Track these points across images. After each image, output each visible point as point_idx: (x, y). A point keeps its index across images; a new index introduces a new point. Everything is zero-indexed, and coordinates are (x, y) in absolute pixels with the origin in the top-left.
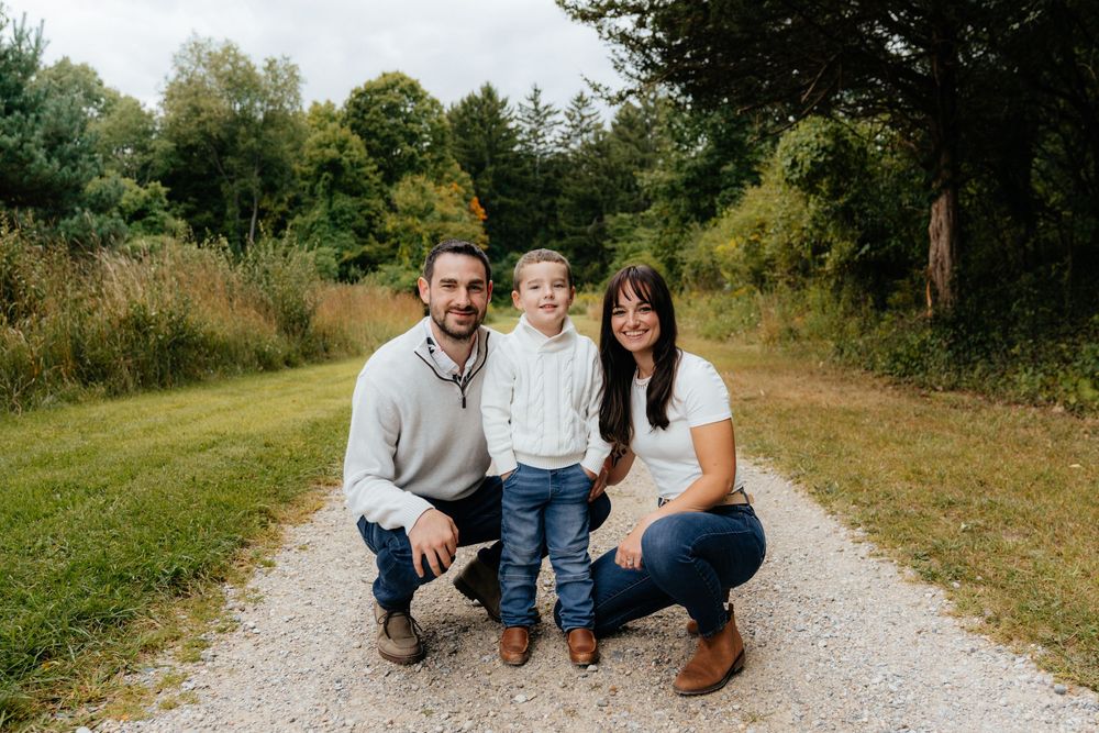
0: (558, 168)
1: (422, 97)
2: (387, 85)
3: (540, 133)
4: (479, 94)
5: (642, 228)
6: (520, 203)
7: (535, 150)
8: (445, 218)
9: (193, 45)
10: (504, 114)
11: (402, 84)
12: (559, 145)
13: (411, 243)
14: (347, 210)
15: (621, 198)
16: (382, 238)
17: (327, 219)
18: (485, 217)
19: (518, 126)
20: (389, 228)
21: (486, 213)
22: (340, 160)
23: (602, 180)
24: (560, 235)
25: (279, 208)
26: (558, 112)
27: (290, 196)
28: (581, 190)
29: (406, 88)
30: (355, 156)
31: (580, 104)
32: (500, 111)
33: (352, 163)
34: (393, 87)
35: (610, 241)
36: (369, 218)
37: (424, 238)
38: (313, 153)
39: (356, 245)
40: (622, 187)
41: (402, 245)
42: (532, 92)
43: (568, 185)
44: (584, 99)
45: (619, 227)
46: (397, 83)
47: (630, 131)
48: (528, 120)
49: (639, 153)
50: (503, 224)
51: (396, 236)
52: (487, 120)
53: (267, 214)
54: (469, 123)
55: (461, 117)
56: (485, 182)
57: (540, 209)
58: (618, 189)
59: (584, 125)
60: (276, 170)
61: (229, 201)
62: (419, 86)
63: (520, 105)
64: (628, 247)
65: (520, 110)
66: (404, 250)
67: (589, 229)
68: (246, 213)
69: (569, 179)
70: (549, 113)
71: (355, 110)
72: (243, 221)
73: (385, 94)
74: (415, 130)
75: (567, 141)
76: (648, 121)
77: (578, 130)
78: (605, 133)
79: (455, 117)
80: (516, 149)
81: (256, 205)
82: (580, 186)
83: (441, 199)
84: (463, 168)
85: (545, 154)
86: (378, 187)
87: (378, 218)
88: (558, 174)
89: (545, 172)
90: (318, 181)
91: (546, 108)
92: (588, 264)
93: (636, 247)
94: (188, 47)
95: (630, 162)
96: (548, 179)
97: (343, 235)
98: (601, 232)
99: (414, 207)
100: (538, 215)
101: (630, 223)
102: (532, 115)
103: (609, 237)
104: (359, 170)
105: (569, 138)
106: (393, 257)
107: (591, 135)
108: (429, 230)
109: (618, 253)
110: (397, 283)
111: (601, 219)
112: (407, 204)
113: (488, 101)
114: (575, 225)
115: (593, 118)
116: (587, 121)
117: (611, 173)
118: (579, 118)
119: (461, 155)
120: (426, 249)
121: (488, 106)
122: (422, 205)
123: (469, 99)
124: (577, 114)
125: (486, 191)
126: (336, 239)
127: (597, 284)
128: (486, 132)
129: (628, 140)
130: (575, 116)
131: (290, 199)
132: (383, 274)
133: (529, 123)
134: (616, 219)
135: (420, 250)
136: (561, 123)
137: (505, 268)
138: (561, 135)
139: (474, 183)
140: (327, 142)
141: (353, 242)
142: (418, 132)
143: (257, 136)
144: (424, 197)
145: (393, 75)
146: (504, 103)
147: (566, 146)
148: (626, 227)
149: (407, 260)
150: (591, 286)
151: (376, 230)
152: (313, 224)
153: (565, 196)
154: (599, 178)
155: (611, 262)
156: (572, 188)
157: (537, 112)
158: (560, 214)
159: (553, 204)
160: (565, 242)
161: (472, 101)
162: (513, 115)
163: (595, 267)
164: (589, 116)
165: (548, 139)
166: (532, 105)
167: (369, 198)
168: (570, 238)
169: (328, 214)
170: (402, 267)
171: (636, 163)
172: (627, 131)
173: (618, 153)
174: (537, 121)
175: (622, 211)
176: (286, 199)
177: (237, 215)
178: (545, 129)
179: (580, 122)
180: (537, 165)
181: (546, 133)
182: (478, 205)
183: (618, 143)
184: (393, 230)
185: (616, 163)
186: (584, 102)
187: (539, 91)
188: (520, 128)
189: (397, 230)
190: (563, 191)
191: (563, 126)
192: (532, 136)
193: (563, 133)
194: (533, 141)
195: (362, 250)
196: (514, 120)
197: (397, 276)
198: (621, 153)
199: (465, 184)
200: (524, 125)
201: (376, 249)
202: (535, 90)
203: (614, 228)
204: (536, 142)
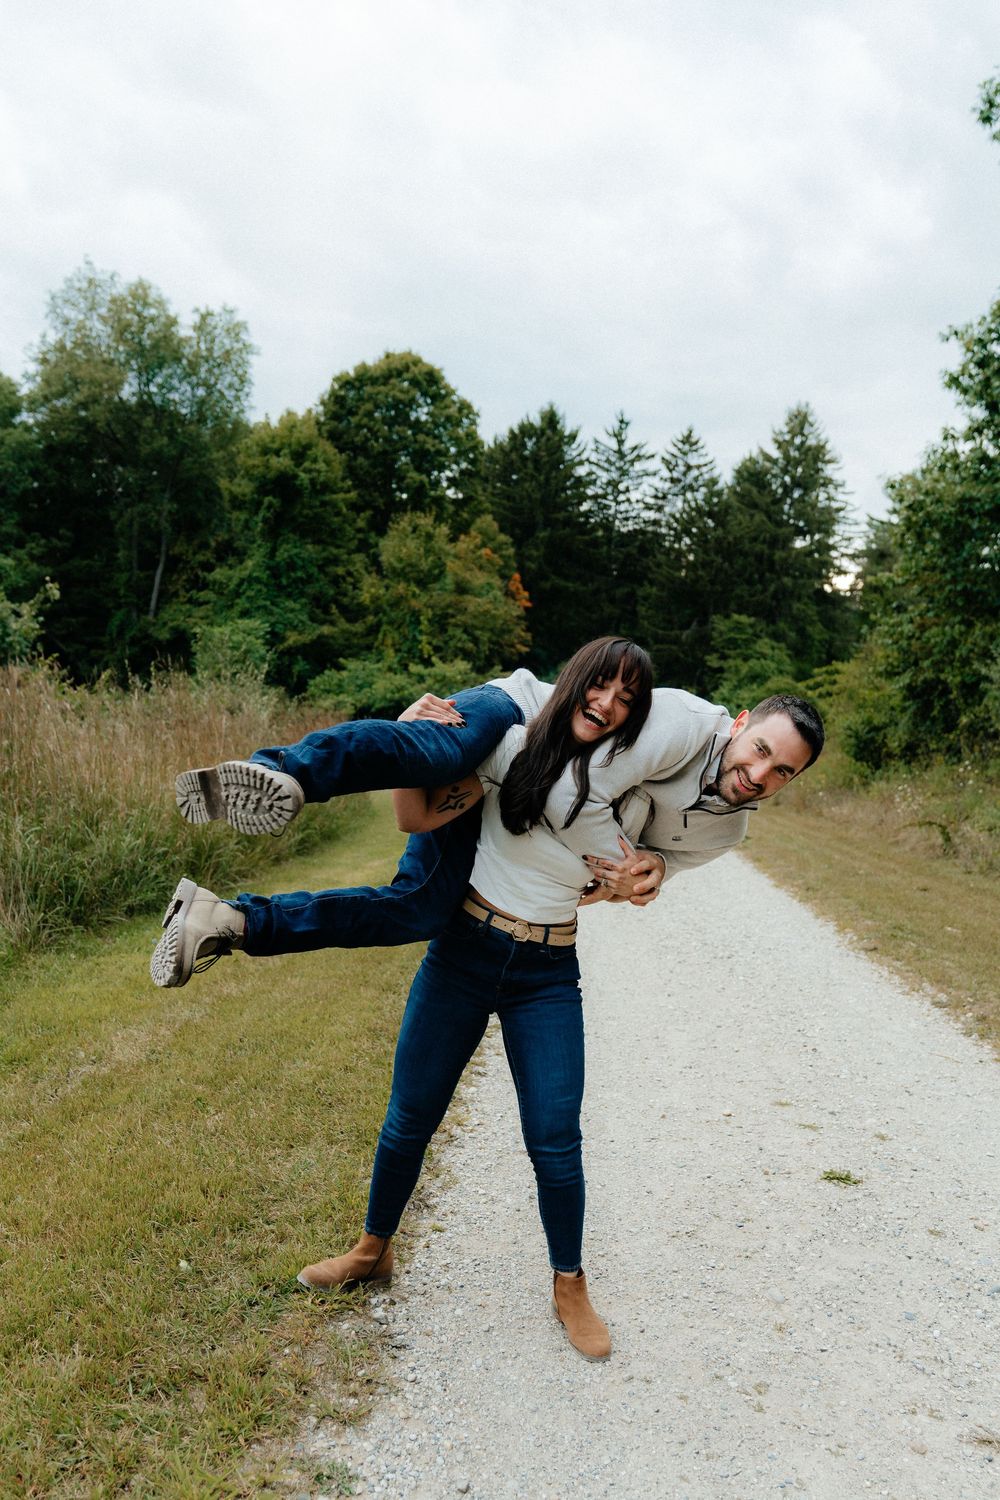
0: (645, 542)
1: (444, 397)
2: (390, 371)
3: (622, 487)
4: (536, 420)
5: (766, 640)
6: (583, 588)
7: (612, 512)
8: (462, 589)
9: (85, 285)
10: (572, 452)
11: (414, 371)
12: (648, 507)
13: (399, 627)
14: (300, 563)
15: (738, 591)
16: (353, 613)
17: (264, 576)
18: (529, 604)
19: (590, 473)
20: (365, 597)
21: (530, 600)
22: (296, 477)
23: (713, 561)
25: (200, 557)
26: (653, 456)
27: (220, 539)
28: (678, 574)
29: (419, 379)
30: (319, 472)
31: (686, 447)
32: (565, 448)
33: (313, 481)
35: (715, 656)
36: (336, 581)
37: (422, 618)
38: (251, 462)
39: (309, 623)
40: (740, 575)
41: (385, 627)
42: (617, 424)
43: (659, 565)
44: (693, 440)
45: (732, 635)
46: (407, 368)
47: (759, 491)
48: (606, 465)
49: (770, 526)
50: (555, 618)
51: (376, 614)
52: (546, 459)
53: (181, 565)
54: (518, 464)
55: (506, 456)
56: (535, 553)
57: (612, 601)
58: (735, 579)
59: (689, 479)
60: (200, 494)
61: (122, 540)
64: (745, 669)
65: (597, 450)
66: (389, 636)
67: (685, 635)
68: (148, 562)
69: (661, 558)
70: (639, 457)
71: (335, 408)
72: (142, 575)
73: (386, 384)
74: (428, 446)
75: (660, 502)
76: (787, 479)
77: (680, 486)
78: (720, 493)
79: (498, 456)
80: (585, 507)
81: (163, 548)
83: (456, 556)
84: (502, 530)
85: (627, 519)
86: (360, 536)
87: (350, 580)
88: (644, 551)
89: (622, 546)
90: (256, 513)
91: (635, 448)
93: (758, 669)
94: (77, 285)
95: (755, 539)
96: (628, 555)
97: (290, 604)
98: (704, 642)
99: (411, 565)
101: (750, 631)
102: (613, 459)
103: (714, 650)
104: (327, 498)
105: (664, 497)
106: (369, 648)
107: (700, 495)
108: (432, 607)
109: (725, 675)
110: (366, 690)
111: (704, 621)
112: (400, 560)
113: (549, 432)
114: (664, 629)
115: (704, 469)
116: (695, 473)
117: (728, 550)
118: (682, 468)
119: (501, 510)
120: (424, 638)
121: (549, 439)
122: (425, 565)
123: (522, 427)
124: (680, 462)
125: (533, 566)
126: (276, 610)
128: (542, 478)
129: (755, 506)
130: (677, 465)
131: (218, 543)
132: (345, 674)
133: (608, 470)
134: (728, 623)
135: (415, 639)
136: (655, 474)
138: (653, 492)
139: (517, 554)
140: (275, 446)
141: (304, 618)
142: (434, 452)
143: (171, 434)
144: (428, 552)
145: (402, 357)
146: (573, 437)
147: (660, 509)
148: (744, 637)
149: (391, 657)
151: (346, 600)
152: (242, 581)
153: (652, 583)
154: (707, 558)
156: (665, 570)
157: (621, 455)
158: (642, 610)
159: (632, 595)
161: (526, 430)
162: (584, 457)
164: (699, 467)
165: (634, 496)
166: (614, 444)
167: (338, 547)
168: (655, 648)
169: (268, 568)
170: (380, 665)
171: (764, 542)
172: (755, 491)
173: (740, 524)
174: (620, 469)
175: (740, 613)
176: (213, 544)
177: (135, 565)
178: (630, 482)
179: (685, 474)
180: (614, 534)
181: (631, 488)
182: (520, 586)
183: (739, 509)
184: (372, 602)
185: (735, 538)
186: (692, 445)
187: (627, 424)
188: (594, 477)
189: (379, 602)
190: (650, 576)
191: (657, 478)
192: (609, 490)
193: (656, 490)
194: (611, 497)
195: (318, 632)
196: (586, 463)
197: (369, 679)
198: (744, 525)
199: (504, 552)
200: (600, 472)
201: (343, 631)
202: (622, 422)
203: (725, 637)
204: (615, 500)
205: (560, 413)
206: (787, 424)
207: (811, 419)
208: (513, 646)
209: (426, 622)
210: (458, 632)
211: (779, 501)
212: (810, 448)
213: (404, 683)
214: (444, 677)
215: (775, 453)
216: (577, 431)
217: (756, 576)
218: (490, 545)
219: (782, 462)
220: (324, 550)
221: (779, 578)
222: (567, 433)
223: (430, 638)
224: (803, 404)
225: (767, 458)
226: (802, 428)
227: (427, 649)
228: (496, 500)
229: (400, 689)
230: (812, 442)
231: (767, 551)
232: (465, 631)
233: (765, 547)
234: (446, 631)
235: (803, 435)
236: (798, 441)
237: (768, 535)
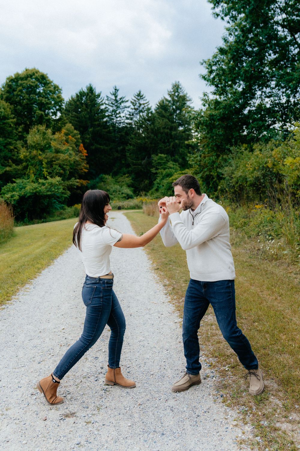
0: (128, 130)
3: (118, 112)
4: (85, 90)
5: (171, 162)
6: (106, 148)
7: (115, 121)
8: (57, 151)
10: (99, 101)
11: (36, 75)
12: (127, 118)
13: (35, 166)
16: (18, 162)
18: (87, 155)
19: (106, 108)
20: (22, 156)
21: (87, 153)
23: (151, 136)
24: (128, 166)
26: (127, 101)
28: (139, 141)
29: (39, 77)
31: (139, 98)
32: (96, 99)
34: (31, 76)
35: (154, 169)
36: (11, 151)
37: (43, 162)
40: (160, 140)
41: (30, 167)
42: (114, 91)
43: (132, 139)
44: (141, 95)
45: (159, 161)
46: (34, 74)
47: (165, 112)
48: (111, 105)
49: (170, 123)
50: (97, 159)
51: (26, 162)
52: (90, 103)
54: (80, 105)
55: (75, 102)
56: (88, 136)
57: (117, 151)
59: (141, 108)
62: (48, 77)
63: (107, 97)
64: (164, 172)
65: (108, 100)
66: (31, 170)
67: (144, 162)
69: (133, 136)
70: (123, 102)
71: (8, 89)
73: (26, 80)
74: (43, 101)
75: (132, 116)
76: (174, 107)
77: (138, 111)
78: (151, 113)
79: (72, 103)
80: (105, 119)
82: (139, 140)
83: (55, 140)
84: (75, 129)
85: (120, 123)
86: (20, 134)
87: (16, 150)
88: (127, 134)
89: (120, 132)
91: (121, 99)
92: (143, 181)
93: (169, 172)
95: (164, 128)
96: (121, 136)
98: (150, 164)
99: (38, 144)
100: (116, 155)
101: (165, 159)
102: (114, 103)
103: (153, 167)
105: (133, 115)
106: (25, 174)
107: (145, 114)
108: (47, 158)
109: (158, 175)
110: (23, 190)
111: (149, 157)
112: (34, 142)
113: (90, 94)
114: (136, 160)
115: (146, 105)
116: (142, 106)
117: (156, 132)
118: (138, 105)
119: (75, 122)
120: (45, 170)
121: (90, 97)
122: (43, 143)
123: (80, 93)
124: (137, 103)
125: (88, 141)
127: (148, 192)
128: (89, 110)
129: (163, 116)
130: (136, 104)
132: (15, 184)
133: (112, 107)
134: (157, 157)
135: (41, 170)
136: (129, 107)
137: (98, 183)
138: (129, 113)
139: (81, 137)
142: (45, 102)
144: (44, 139)
146: (99, 96)
147: (131, 119)
148: (163, 161)
149: (33, 177)
150: (144, 193)
151: (15, 158)
153: (130, 145)
154: (149, 135)
155: (155, 180)
156: (134, 140)
157: (116, 101)
158: (128, 154)
159: (124, 149)
160: (130, 169)
161: (82, 94)
162: (103, 102)
163: (146, 182)
164: (144, 104)
165: (122, 115)
166: (113, 97)
167: (10, 138)
168: (133, 167)
170: (28, 180)
171: (168, 129)
172: (163, 112)
173: (159, 123)
174: (116, 106)
175: (161, 153)
178: (120, 110)
179: (139, 107)
180: (116, 128)
181: (121, 112)
182: (83, 148)
183: (158, 118)
184: (24, 158)
185: (158, 128)
186: (141, 97)
187: (118, 90)
188: (107, 109)
189: (27, 158)
190: (130, 142)
191: (130, 108)
192: (113, 113)
193: (130, 112)
194: (114, 116)
195: (4, 170)
196: (104, 104)
197: (24, 186)
198: (161, 123)
199: (76, 137)
200: (109, 107)
201: (15, 169)
202: (116, 90)
203: (157, 162)
204: (115, 116)
205: (93, 87)
206: (172, 89)
207: (180, 87)
208: (82, 170)
209: (45, 164)
210: (57, 167)
211: (171, 114)
212: (180, 97)
213: (36, 187)
214: (52, 183)
215: (169, 99)
216: (100, 93)
217: (166, 140)
218: (71, 135)
219: (172, 102)
220: (6, 140)
221: (174, 141)
222: (96, 94)
223: (47, 170)
224: (177, 82)
225: (167, 100)
226: (178, 90)
227: (46, 173)
228: (73, 118)
229: (36, 189)
230: (181, 94)
231: (169, 132)
232: (60, 166)
233: (168, 130)
234: (53, 167)
235: (178, 92)
236: (176, 94)
237: (169, 126)
